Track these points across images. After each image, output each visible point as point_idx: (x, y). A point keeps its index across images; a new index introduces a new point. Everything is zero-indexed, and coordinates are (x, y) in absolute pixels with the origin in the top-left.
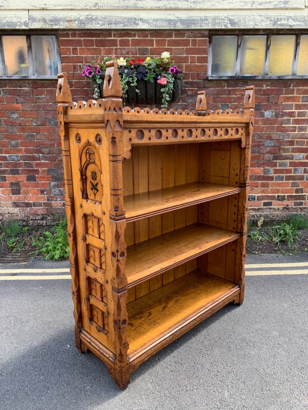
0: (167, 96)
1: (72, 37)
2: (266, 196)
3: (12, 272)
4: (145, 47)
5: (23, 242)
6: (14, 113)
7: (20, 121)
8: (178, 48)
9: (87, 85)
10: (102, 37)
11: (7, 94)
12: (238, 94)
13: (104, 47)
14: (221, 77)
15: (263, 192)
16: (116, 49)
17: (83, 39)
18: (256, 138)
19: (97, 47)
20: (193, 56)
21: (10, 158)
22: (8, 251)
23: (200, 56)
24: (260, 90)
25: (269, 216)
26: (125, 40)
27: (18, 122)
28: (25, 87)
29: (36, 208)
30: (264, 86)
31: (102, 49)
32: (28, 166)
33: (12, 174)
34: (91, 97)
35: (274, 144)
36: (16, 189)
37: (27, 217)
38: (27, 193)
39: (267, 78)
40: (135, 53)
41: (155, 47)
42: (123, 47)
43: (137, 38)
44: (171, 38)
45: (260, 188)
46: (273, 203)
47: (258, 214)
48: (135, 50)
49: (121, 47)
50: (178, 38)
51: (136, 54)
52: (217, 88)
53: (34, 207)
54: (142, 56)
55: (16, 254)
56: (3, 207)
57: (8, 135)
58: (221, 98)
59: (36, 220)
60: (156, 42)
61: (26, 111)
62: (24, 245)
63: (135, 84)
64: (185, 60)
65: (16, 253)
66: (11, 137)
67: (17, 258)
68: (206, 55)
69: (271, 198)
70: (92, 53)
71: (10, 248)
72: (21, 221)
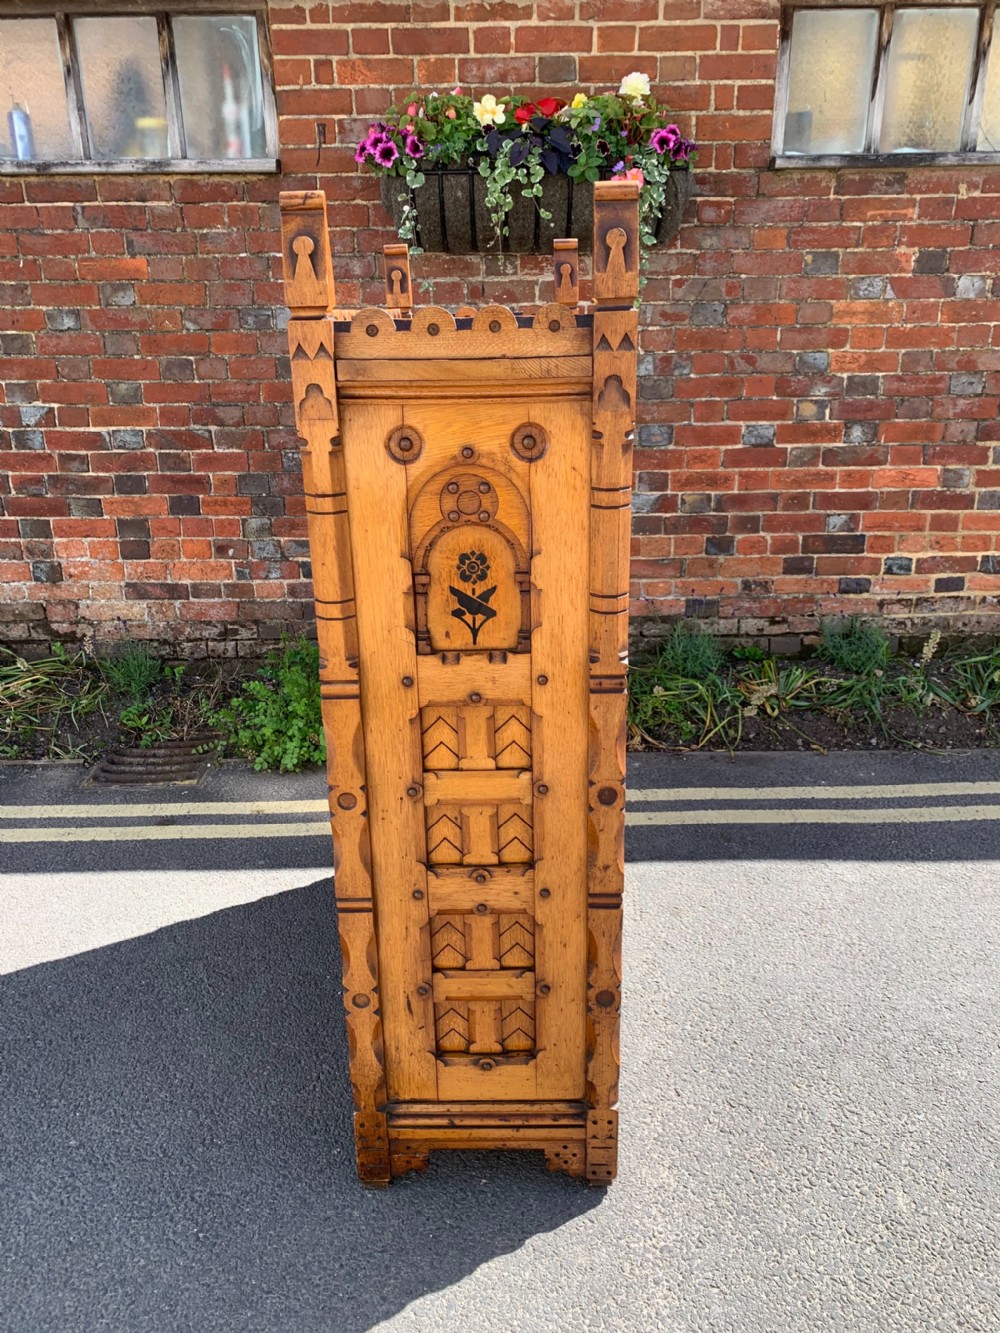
1: (313, 21)
2: (947, 559)
3: (155, 814)
4: (561, 54)
5: (168, 713)
6: (122, 288)
7: (145, 316)
8: (674, 58)
9: (363, 190)
10: (415, 21)
11: (99, 223)
12: (873, 218)
13: (421, 54)
14: (819, 158)
15: (938, 544)
16: (463, 62)
17: (349, 27)
18: (925, 367)
19: (400, 57)
20: (725, 86)
21: (115, 439)
22: (126, 743)
23: (748, 82)
24: (948, 202)
25: (951, 622)
26: (495, 28)
27: (136, 318)
28: (158, 198)
29: (202, 600)
30: (963, 188)
31: (415, 63)
32: (172, 466)
33: (120, 492)
34: (377, 231)
35: (984, 387)
36: (135, 541)
37: (173, 629)
38: (171, 552)
39: (975, 162)
40: (527, 77)
41: (595, 52)
42: (487, 55)
43: (534, 22)
44: (652, 23)
45: (927, 533)
46: (966, 580)
47: (917, 615)
48: (527, 64)
49: (479, 56)
50: (678, 23)
51: (533, 81)
52: (801, 198)
53: (196, 600)
54: (552, 85)
55: (153, 752)
56: (94, 599)
57: (104, 362)
58: (813, 231)
59: (201, 640)
60: (600, 36)
61: (162, 281)
62: (174, 721)
63: (538, 190)
64: (698, 98)
65: (153, 747)
66: (116, 368)
67: (158, 764)
68: (770, 82)
69: (960, 566)
70: (381, 78)
71: (129, 733)
72: (156, 644)
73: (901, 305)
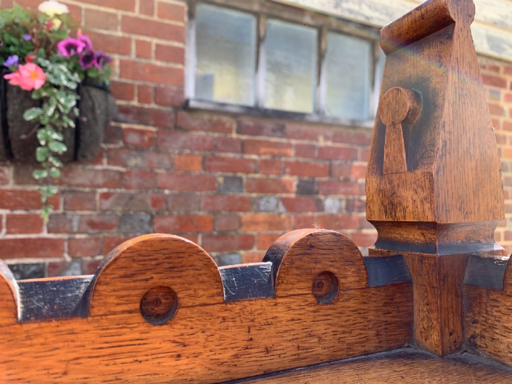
0: (55, 136)
8: (98, 11)
12: (265, 154)
14: (223, 105)
20: (144, 41)
23: (163, 42)
24: (313, 148)
30: (321, 139)
52: (211, 134)
58: (223, 159)
64: (121, 46)
68: (181, 45)
73: (289, 218)
